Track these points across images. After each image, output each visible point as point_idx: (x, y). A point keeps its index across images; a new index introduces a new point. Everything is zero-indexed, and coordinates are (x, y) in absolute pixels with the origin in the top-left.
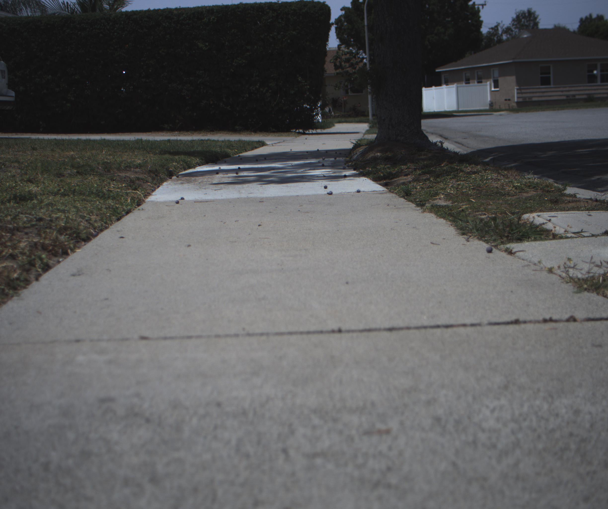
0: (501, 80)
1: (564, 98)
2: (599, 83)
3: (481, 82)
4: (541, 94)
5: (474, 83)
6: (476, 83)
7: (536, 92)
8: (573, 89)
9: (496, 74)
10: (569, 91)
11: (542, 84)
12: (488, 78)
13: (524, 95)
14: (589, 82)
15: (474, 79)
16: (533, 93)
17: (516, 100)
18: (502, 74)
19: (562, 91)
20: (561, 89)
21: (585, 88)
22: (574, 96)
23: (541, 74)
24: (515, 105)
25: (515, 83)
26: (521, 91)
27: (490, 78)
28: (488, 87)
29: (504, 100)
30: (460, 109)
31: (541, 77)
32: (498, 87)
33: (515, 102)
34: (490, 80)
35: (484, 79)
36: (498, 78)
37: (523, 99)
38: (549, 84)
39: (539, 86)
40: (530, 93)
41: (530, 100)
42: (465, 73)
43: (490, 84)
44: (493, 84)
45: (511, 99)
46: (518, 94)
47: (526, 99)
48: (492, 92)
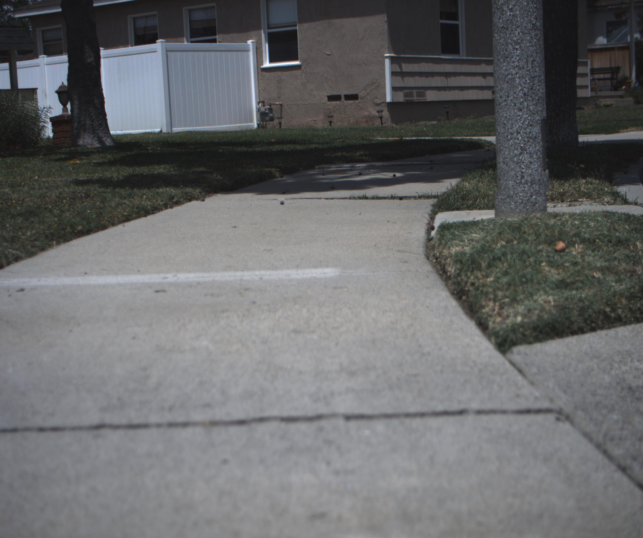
0: (308, 32)
3: (214, 41)
4: (443, 81)
7: (432, 74)
11: (444, 50)
12: (244, 28)
15: (176, 34)
16: (426, 75)
17: (388, 99)
18: (317, 13)
23: (442, 15)
24: (383, 112)
25: (385, 40)
26: (401, 67)
27: (258, 27)
28: (251, 55)
29: (327, 99)
30: (176, 130)
31: (442, 24)
32: (296, 59)
33: (385, 103)
34: (253, 33)
35: (227, 30)
36: (296, 26)
37: (406, 95)
38: (457, 51)
39: (440, 55)
40: (420, 74)
41: (422, 99)
42: (134, 19)
43: (255, 44)
44: (266, 48)
45: (360, 95)
46: (394, 77)
47: (411, 95)
48: (267, 74)
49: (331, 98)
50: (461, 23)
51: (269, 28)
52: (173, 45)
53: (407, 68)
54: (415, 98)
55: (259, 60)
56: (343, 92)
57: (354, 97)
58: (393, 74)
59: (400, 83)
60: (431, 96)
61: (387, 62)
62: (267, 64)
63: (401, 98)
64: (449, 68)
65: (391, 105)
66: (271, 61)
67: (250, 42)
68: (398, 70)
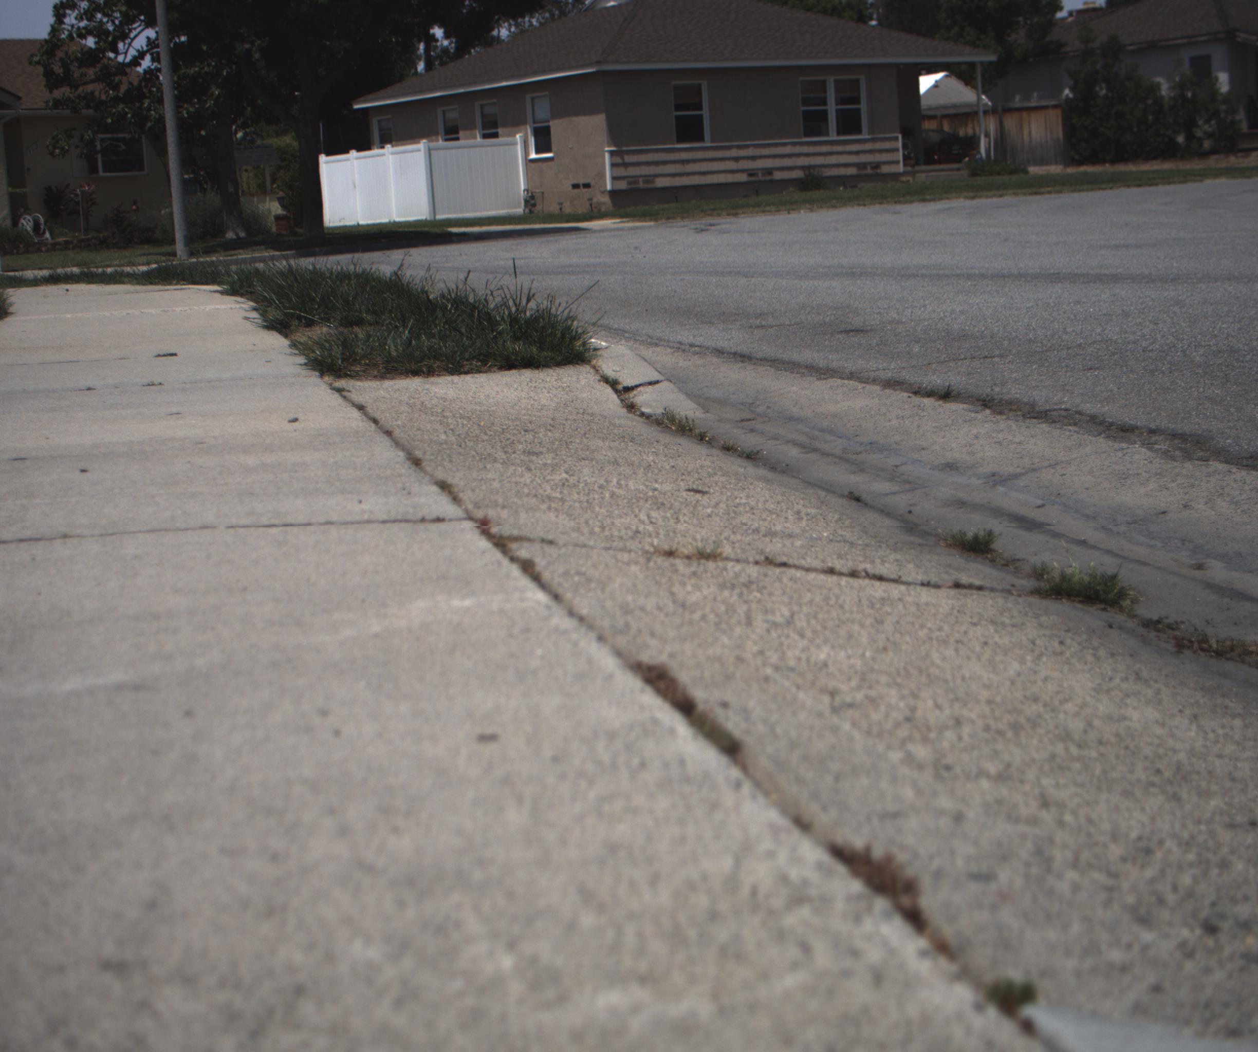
0: (557, 128)
1: (743, 178)
2: (833, 137)
3: (495, 135)
4: (678, 168)
5: (475, 138)
6: (479, 139)
7: (665, 163)
8: (766, 151)
9: (543, 110)
10: (754, 158)
11: (680, 140)
12: (516, 123)
13: (633, 171)
14: (807, 134)
15: (471, 127)
16: (656, 163)
17: (609, 187)
18: (561, 111)
19: (736, 159)
20: (734, 153)
21: (797, 149)
22: (769, 171)
23: (678, 108)
24: (606, 199)
25: (603, 136)
26: (623, 158)
27: (524, 123)
28: (519, 149)
29: (571, 187)
30: (439, 217)
31: (677, 117)
32: (549, 150)
33: (606, 191)
34: (522, 127)
35: (505, 125)
36: (549, 122)
37: (629, 183)
38: (701, 138)
39: (673, 144)
40: (648, 164)
41: (650, 186)
42: (444, 112)
43: (523, 139)
44: (532, 141)
45: (592, 183)
46: (615, 169)
47: (636, 182)
48: (533, 165)
49: (575, 186)
50: (705, 113)
51: (534, 122)
52: (433, 144)
53: (628, 159)
54: (641, 185)
55: (526, 153)
56: (581, 181)
57: (587, 186)
58: (613, 165)
59: (621, 172)
60: (661, 183)
61: (607, 155)
62: (533, 156)
63: (623, 185)
64: (684, 156)
65: (613, 193)
66: (537, 152)
67: (518, 136)
68: (619, 160)
